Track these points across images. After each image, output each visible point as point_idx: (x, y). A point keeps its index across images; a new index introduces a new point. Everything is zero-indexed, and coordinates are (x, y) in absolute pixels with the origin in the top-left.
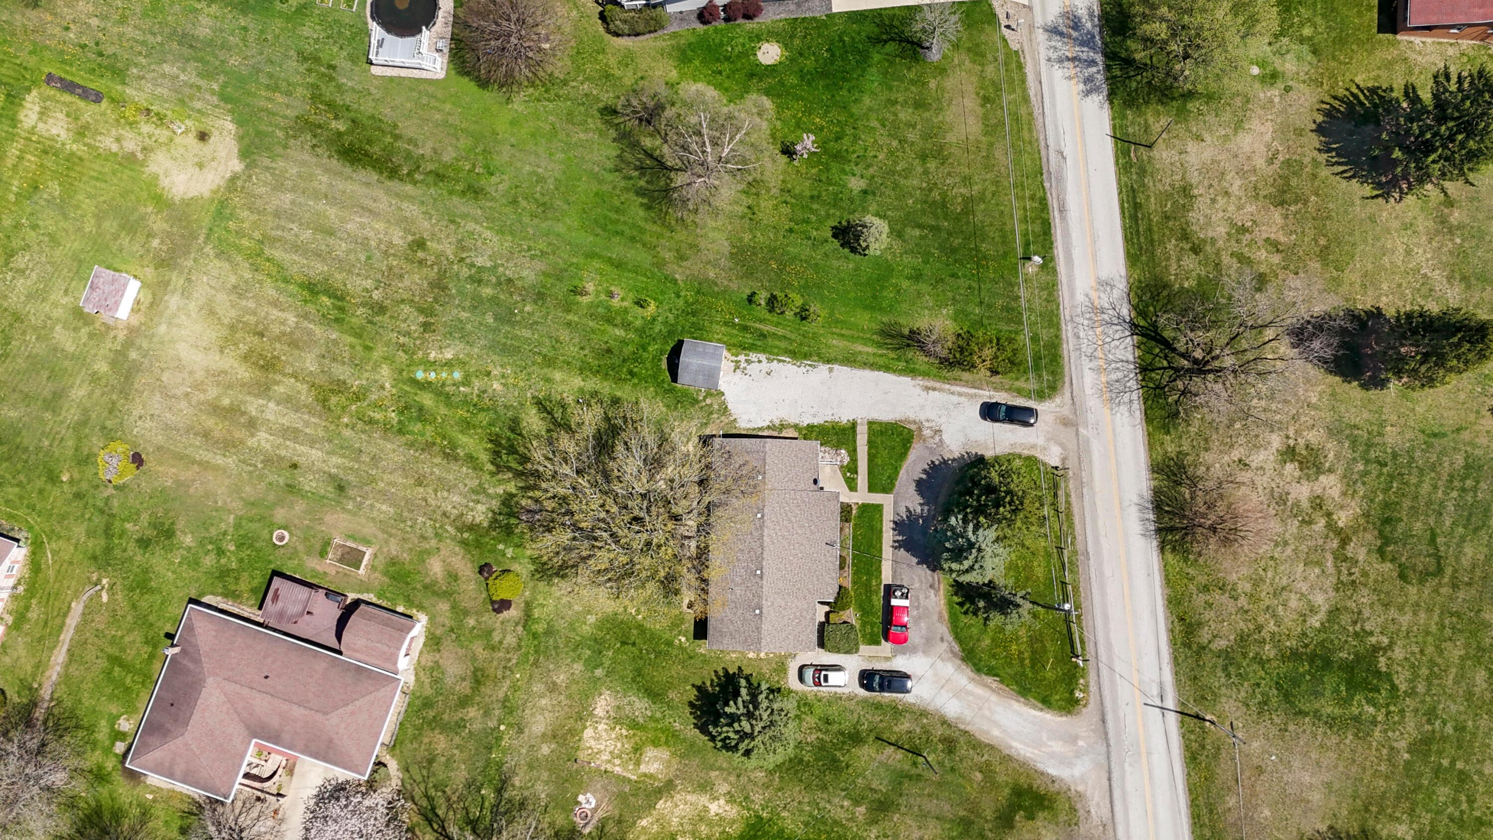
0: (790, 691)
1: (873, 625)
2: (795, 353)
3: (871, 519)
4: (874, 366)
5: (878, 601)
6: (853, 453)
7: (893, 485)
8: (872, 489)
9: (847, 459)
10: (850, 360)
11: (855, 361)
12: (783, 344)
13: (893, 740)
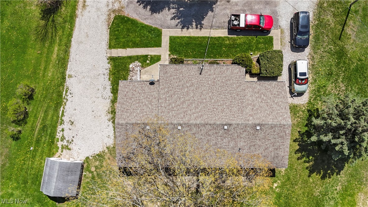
0: (309, 102)
1: (258, 43)
2: (57, 103)
3: (181, 45)
4: (68, 45)
5: (241, 39)
6: (132, 59)
7: (155, 29)
8: (158, 45)
9: (137, 63)
10: (63, 62)
11: (64, 59)
12: (51, 113)
13: (340, 27)
